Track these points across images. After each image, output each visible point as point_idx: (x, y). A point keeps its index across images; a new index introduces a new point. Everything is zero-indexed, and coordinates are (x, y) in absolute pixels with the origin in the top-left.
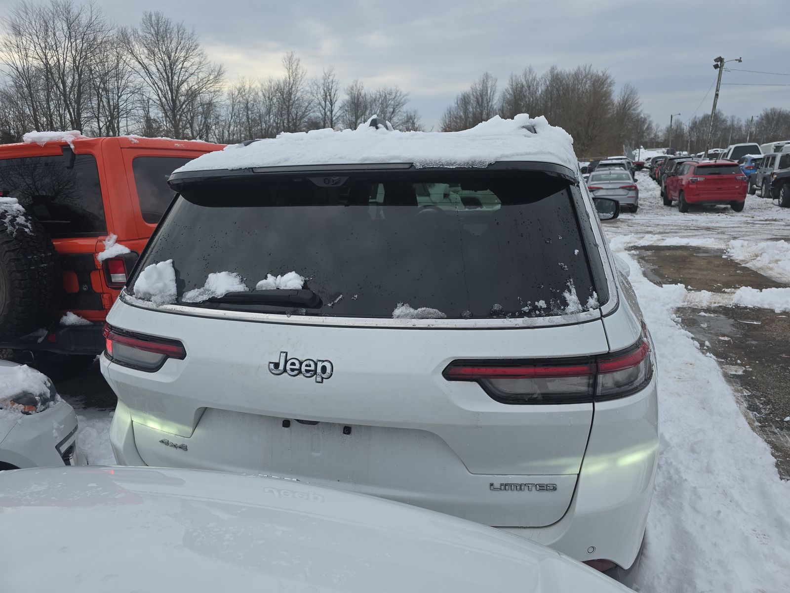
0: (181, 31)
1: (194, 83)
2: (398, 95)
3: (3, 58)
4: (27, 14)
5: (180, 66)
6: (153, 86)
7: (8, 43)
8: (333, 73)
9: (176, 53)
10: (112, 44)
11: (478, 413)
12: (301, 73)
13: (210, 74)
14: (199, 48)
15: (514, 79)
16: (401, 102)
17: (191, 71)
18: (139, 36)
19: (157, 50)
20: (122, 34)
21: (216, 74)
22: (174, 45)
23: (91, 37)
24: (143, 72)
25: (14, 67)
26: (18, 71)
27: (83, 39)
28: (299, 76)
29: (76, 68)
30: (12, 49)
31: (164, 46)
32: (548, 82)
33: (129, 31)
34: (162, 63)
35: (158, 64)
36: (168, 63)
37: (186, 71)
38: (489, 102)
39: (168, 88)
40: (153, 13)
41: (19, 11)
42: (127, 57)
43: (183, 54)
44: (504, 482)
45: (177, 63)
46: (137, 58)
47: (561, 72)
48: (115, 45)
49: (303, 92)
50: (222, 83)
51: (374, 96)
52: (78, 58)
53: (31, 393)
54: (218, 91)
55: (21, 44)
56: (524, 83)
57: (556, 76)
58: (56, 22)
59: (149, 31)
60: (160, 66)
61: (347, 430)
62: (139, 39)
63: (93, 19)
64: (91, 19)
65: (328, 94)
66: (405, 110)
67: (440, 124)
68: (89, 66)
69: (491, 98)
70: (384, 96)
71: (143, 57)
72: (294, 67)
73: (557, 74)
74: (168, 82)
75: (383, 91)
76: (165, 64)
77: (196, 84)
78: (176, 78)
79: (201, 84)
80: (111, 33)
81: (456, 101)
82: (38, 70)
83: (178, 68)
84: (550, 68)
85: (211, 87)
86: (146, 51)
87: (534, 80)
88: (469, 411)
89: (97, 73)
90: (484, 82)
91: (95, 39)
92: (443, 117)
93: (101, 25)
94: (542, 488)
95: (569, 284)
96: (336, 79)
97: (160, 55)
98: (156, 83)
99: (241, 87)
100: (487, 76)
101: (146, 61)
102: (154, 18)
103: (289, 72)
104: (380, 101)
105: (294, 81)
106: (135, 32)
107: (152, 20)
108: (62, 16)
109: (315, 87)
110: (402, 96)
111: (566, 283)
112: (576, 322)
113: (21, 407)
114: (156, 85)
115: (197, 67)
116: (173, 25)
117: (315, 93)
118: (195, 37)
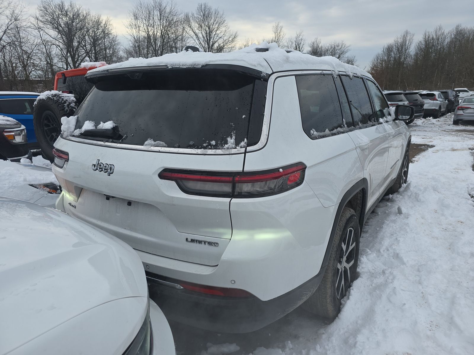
0: (217, 13)
1: (221, 43)
2: (343, 46)
3: (128, 32)
4: (141, 8)
5: (214, 33)
6: (199, 45)
7: (131, 24)
8: (302, 34)
9: (213, 26)
10: (181, 22)
11: (173, 197)
12: (282, 34)
13: (230, 37)
14: (225, 22)
15: (427, 34)
16: (345, 51)
17: (220, 36)
18: (195, 17)
19: (203, 24)
20: (186, 16)
21: (233, 37)
22: (212, 21)
23: (171, 19)
24: (195, 37)
25: (133, 36)
26: (134, 38)
27: (166, 20)
28: (281, 37)
29: (162, 36)
30: (133, 27)
31: (207, 22)
32: (453, 36)
33: (190, 15)
34: (205, 32)
35: (203, 32)
36: (208, 32)
37: (217, 36)
38: (407, 50)
39: (207, 46)
40: (203, 4)
41: (138, 7)
42: (188, 29)
43: (216, 26)
44: (193, 238)
45: (213, 31)
46: (193, 30)
47: (464, 29)
48: (182, 23)
49: (283, 46)
50: (236, 42)
51: (327, 48)
52: (163, 31)
53: (55, 184)
54: (233, 47)
55: (137, 24)
56: (435, 37)
57: (460, 32)
58: (154, 12)
59: (200, 14)
60: (204, 34)
61: (130, 203)
62: (194, 19)
63: (172, 9)
64: (171, 9)
65: (298, 47)
66: (346, 56)
67: (370, 65)
68: (168, 35)
69: (408, 48)
70: (333, 47)
71: (196, 29)
72: (279, 31)
73: (461, 30)
74: (207, 43)
75: (333, 44)
76: (206, 33)
77: (222, 43)
78: (212, 40)
79: (225, 43)
80: (180, 17)
81: (383, 49)
82: (144, 37)
83: (213, 34)
84: (455, 26)
85: (230, 45)
86: (197, 25)
87: (443, 34)
88: (168, 196)
89: (172, 38)
90: (405, 37)
91: (172, 20)
92: (373, 61)
93: (176, 12)
94: (210, 243)
95: (232, 133)
96: (304, 38)
97: (204, 27)
98: (201, 43)
99: (246, 44)
100: (407, 33)
101: (197, 31)
102: (203, 7)
103: (275, 34)
104: (331, 50)
105: (277, 40)
106: (193, 15)
107: (202, 7)
108: (157, 8)
109: (290, 43)
110: (345, 48)
111: (231, 133)
112: (229, 153)
113: (48, 189)
114: (201, 44)
115: (223, 33)
116: (213, 10)
117: (290, 46)
118: (224, 16)
